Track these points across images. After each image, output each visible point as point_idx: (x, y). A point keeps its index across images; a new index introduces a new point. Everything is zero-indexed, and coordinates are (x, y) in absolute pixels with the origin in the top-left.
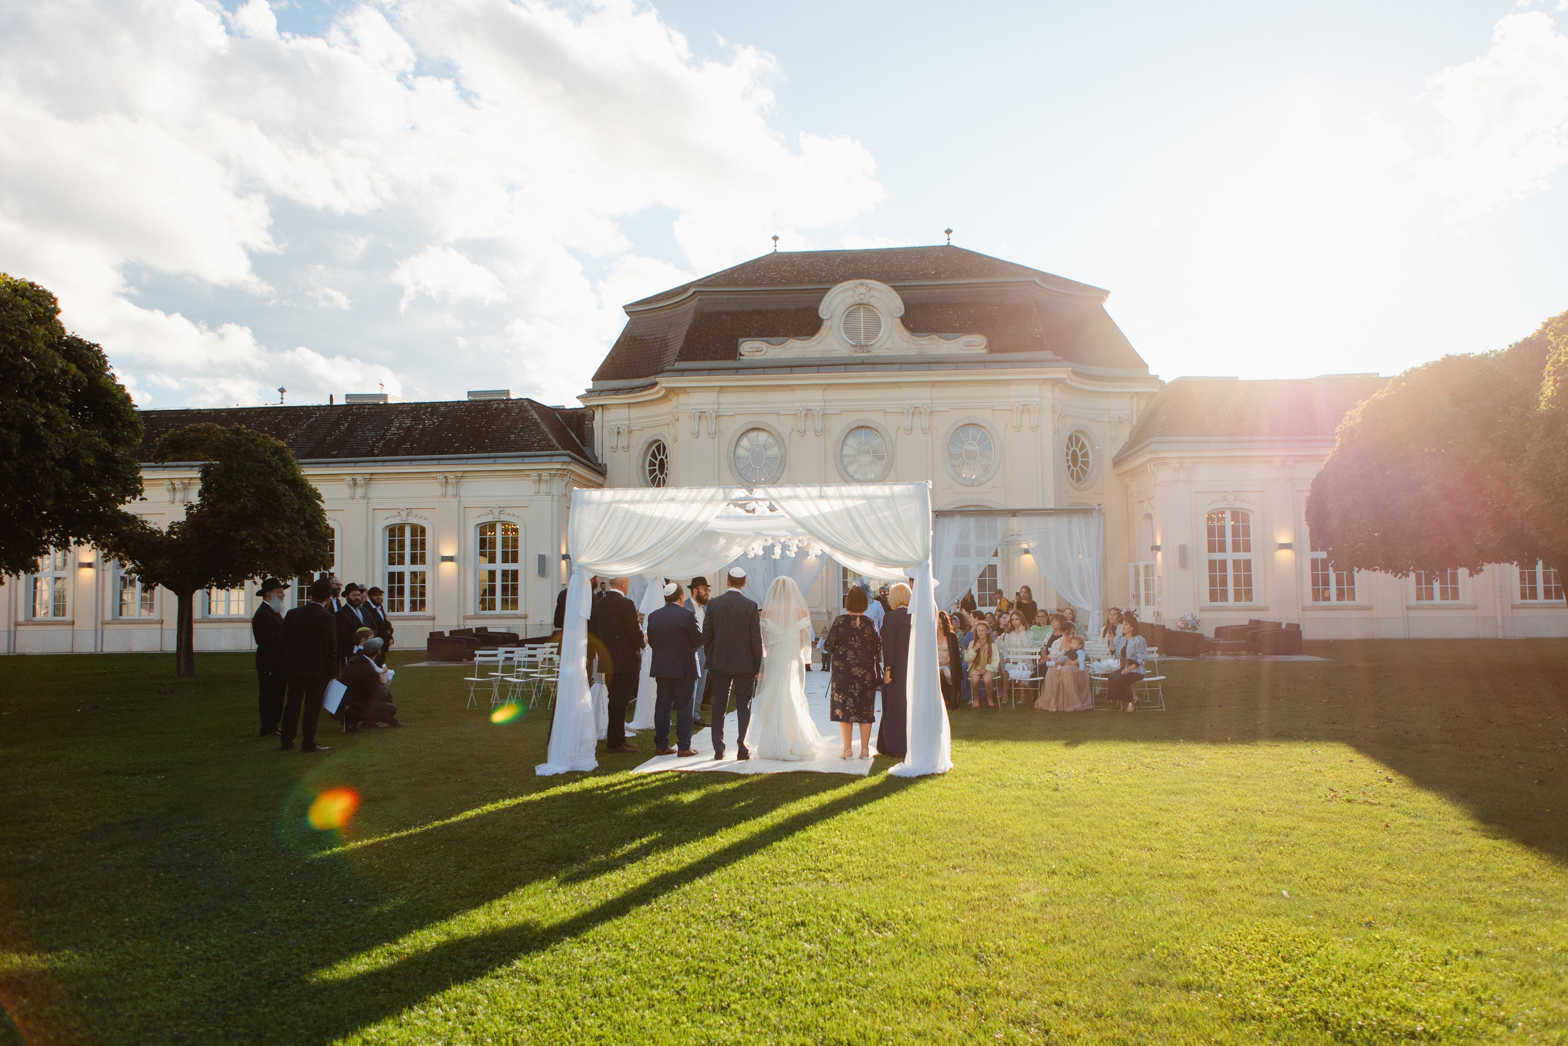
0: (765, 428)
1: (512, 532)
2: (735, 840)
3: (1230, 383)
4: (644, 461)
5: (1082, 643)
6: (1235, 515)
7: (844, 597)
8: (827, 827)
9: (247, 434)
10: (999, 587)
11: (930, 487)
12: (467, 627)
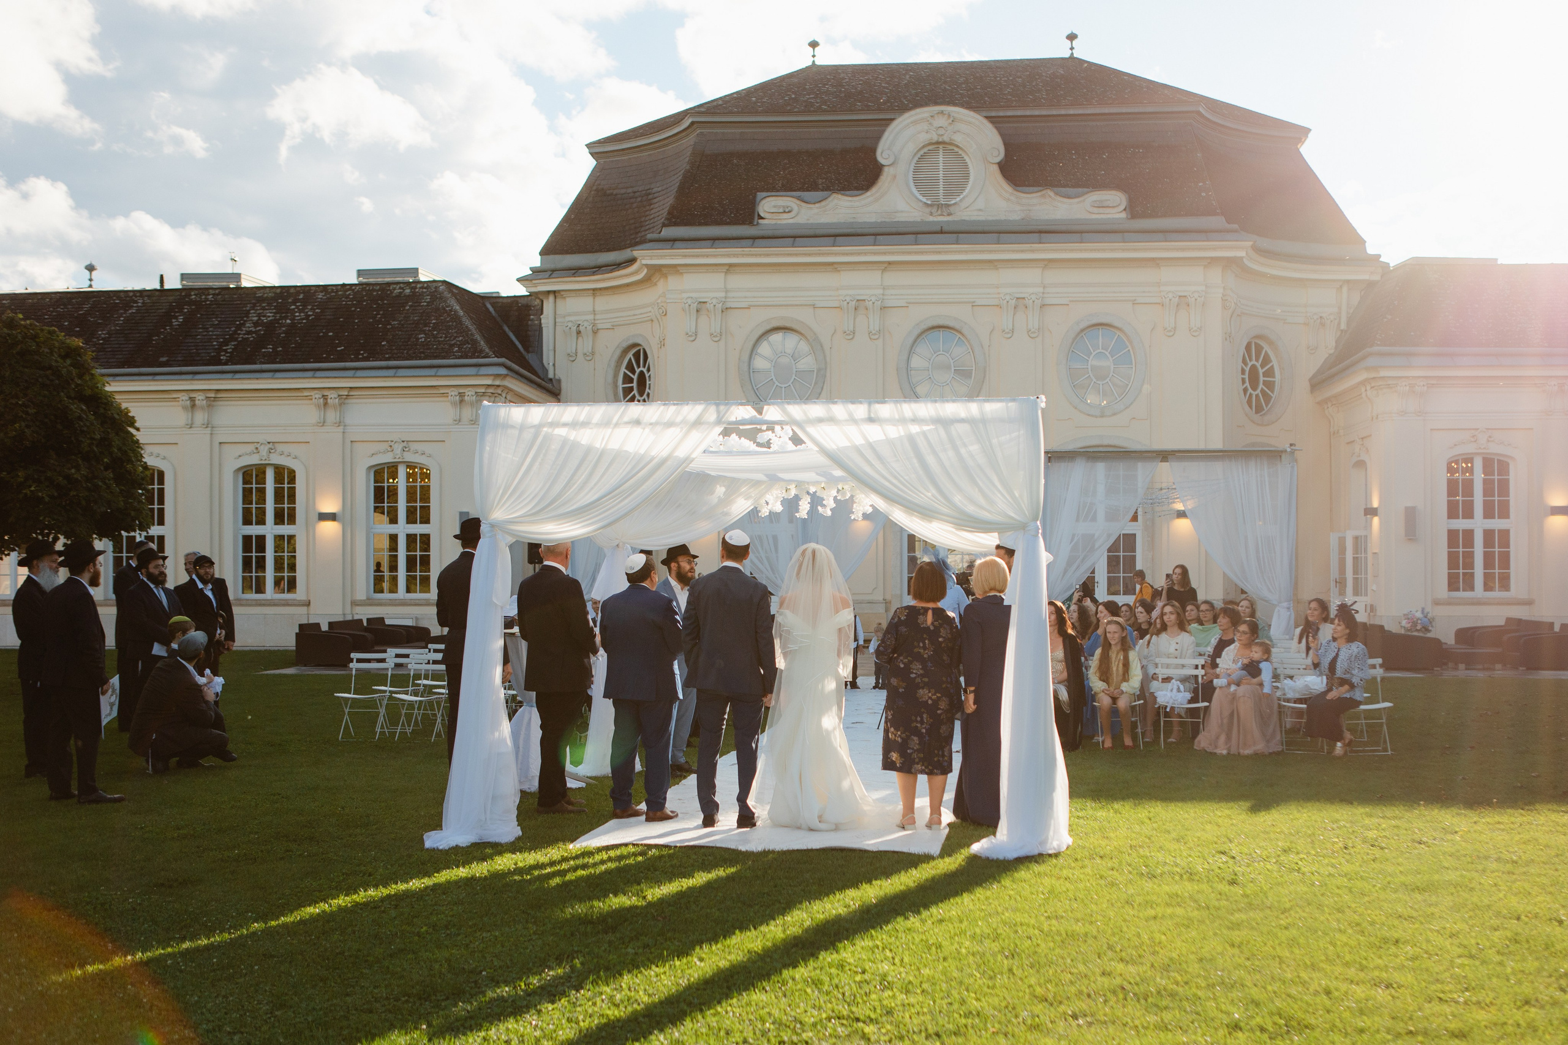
0: (794, 326)
1: (419, 476)
2: (723, 964)
3: (1487, 268)
4: (616, 376)
5: (1267, 651)
6: (1488, 463)
7: (910, 579)
8: (871, 944)
9: (25, 327)
10: (1139, 567)
11: (1043, 405)
12: (356, 617)
